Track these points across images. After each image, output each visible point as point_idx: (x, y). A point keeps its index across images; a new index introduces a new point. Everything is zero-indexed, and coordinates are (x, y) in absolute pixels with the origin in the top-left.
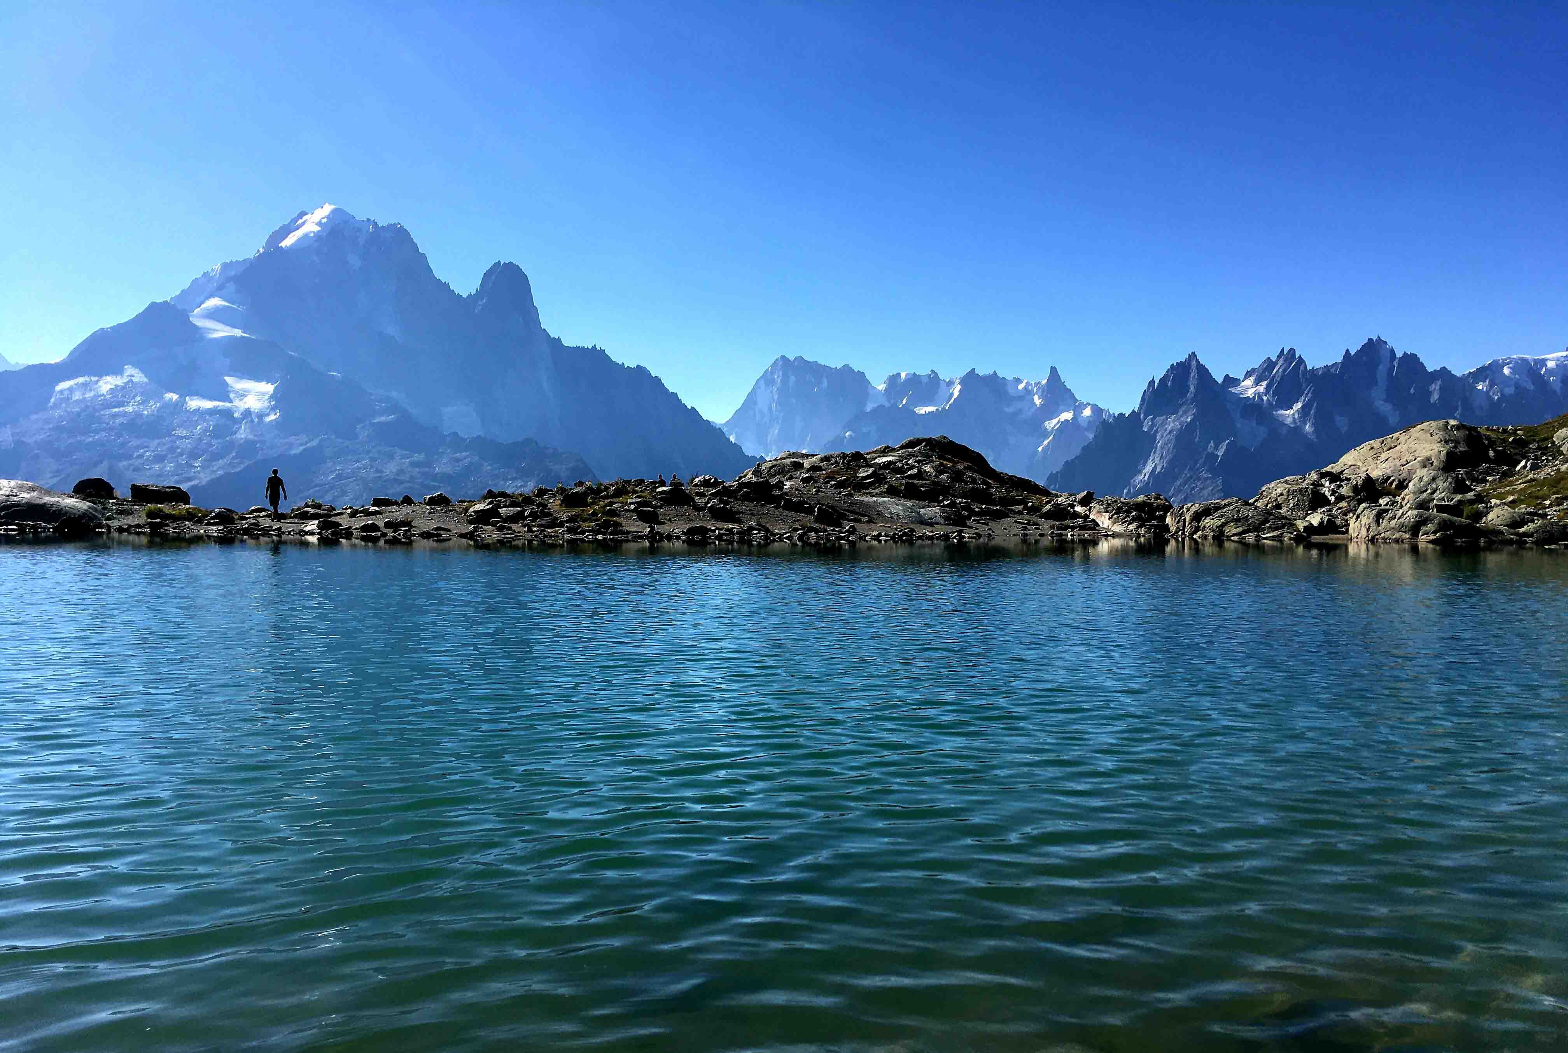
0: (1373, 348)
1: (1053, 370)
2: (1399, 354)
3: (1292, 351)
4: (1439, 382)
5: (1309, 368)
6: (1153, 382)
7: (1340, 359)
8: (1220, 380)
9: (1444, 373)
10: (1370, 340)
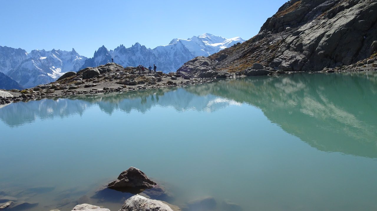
0: (137, 44)
1: (73, 49)
2: (142, 46)
3: (123, 45)
5: (126, 48)
6: (96, 51)
7: (131, 47)
8: (109, 51)
9: (149, 49)
10: (136, 43)
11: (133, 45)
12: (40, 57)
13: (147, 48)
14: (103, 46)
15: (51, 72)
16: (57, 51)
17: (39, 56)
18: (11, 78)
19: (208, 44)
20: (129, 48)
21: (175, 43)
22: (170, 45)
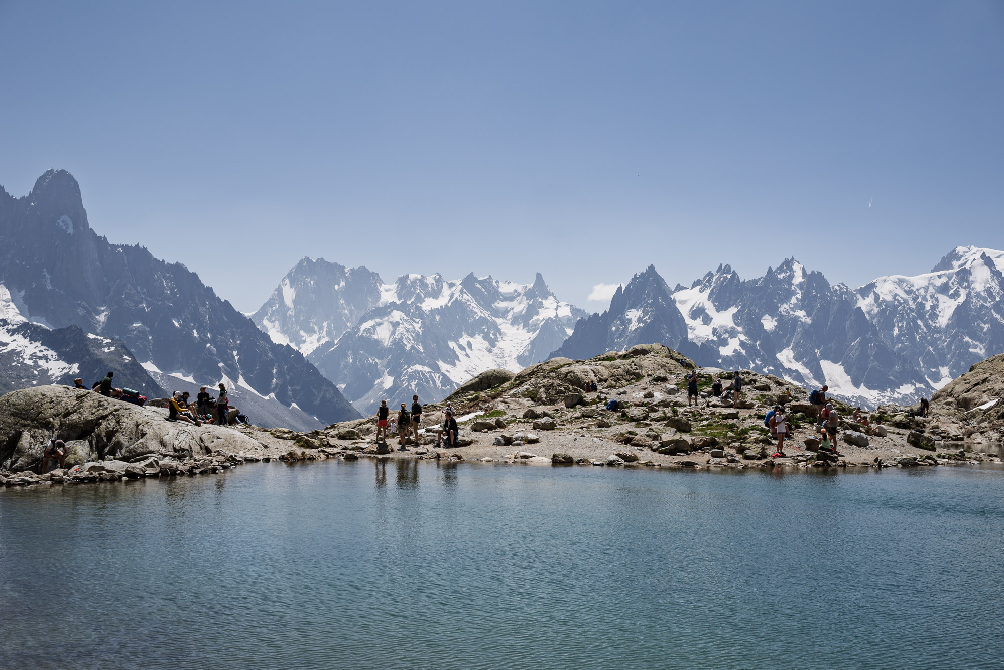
1: (539, 276)
2: (808, 272)
3: (728, 268)
5: (742, 280)
6: (620, 288)
8: (673, 288)
11: (774, 269)
12: (422, 301)
13: (834, 283)
14: (651, 268)
15: (452, 359)
16: (481, 282)
17: (418, 296)
18: (323, 372)
20: (755, 281)
21: (960, 266)
22: (939, 273)
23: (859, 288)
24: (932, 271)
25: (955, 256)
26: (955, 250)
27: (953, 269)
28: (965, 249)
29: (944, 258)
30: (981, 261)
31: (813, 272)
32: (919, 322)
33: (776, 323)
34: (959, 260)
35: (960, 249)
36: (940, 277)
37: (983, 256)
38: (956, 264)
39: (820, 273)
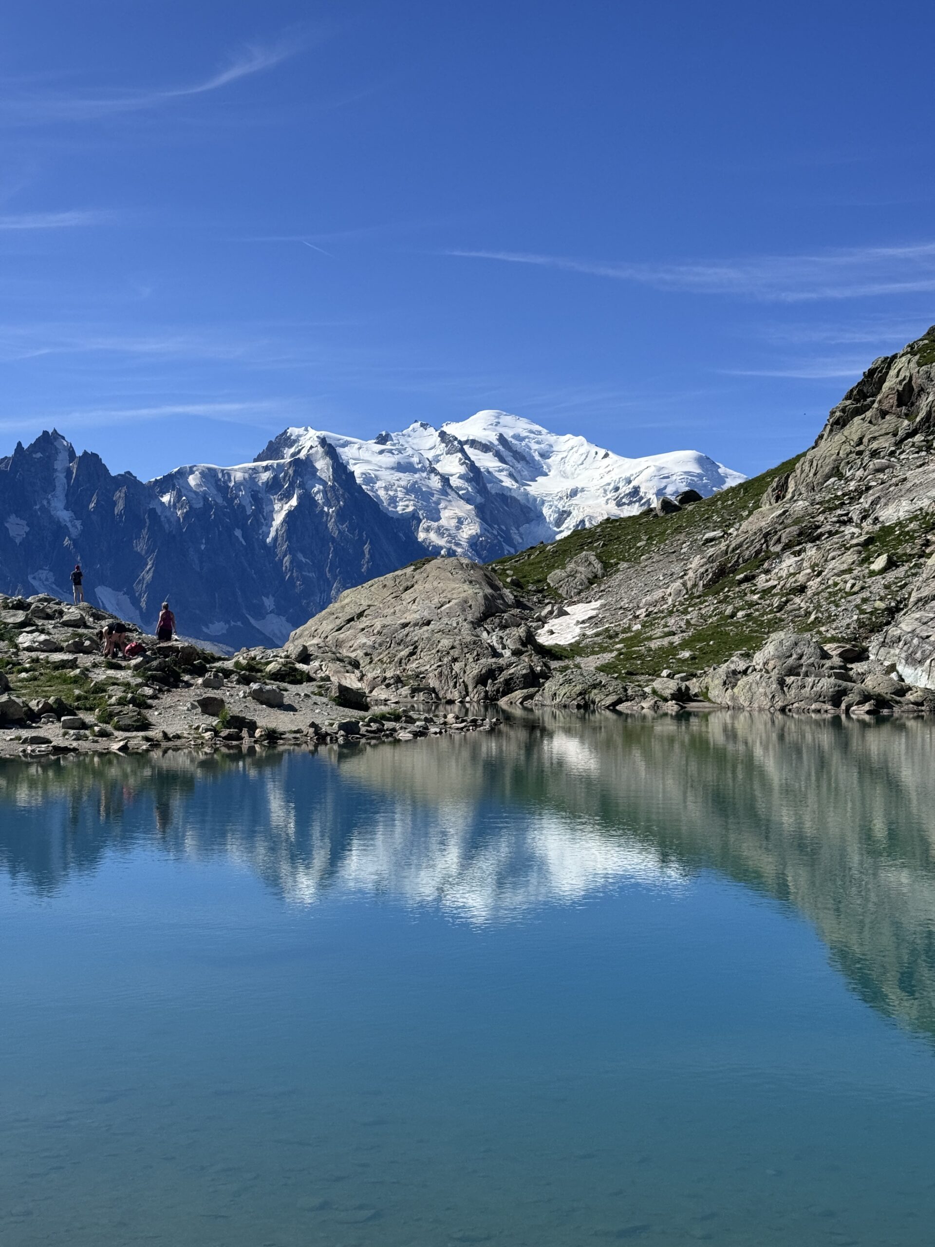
0: (49, 442)
2: (79, 453)
4: (124, 489)
7: (10, 453)
9: (128, 479)
10: (45, 433)
11: (25, 446)
19: (508, 482)
21: (293, 455)
22: (264, 463)
23: (154, 480)
24: (255, 460)
25: (285, 440)
26: (286, 432)
27: (283, 458)
28: (301, 431)
29: (271, 442)
30: (320, 449)
31: (85, 453)
32: (238, 533)
33: (27, 529)
34: (291, 446)
35: (294, 431)
36: (266, 468)
37: (323, 442)
38: (289, 452)
39: (95, 456)
